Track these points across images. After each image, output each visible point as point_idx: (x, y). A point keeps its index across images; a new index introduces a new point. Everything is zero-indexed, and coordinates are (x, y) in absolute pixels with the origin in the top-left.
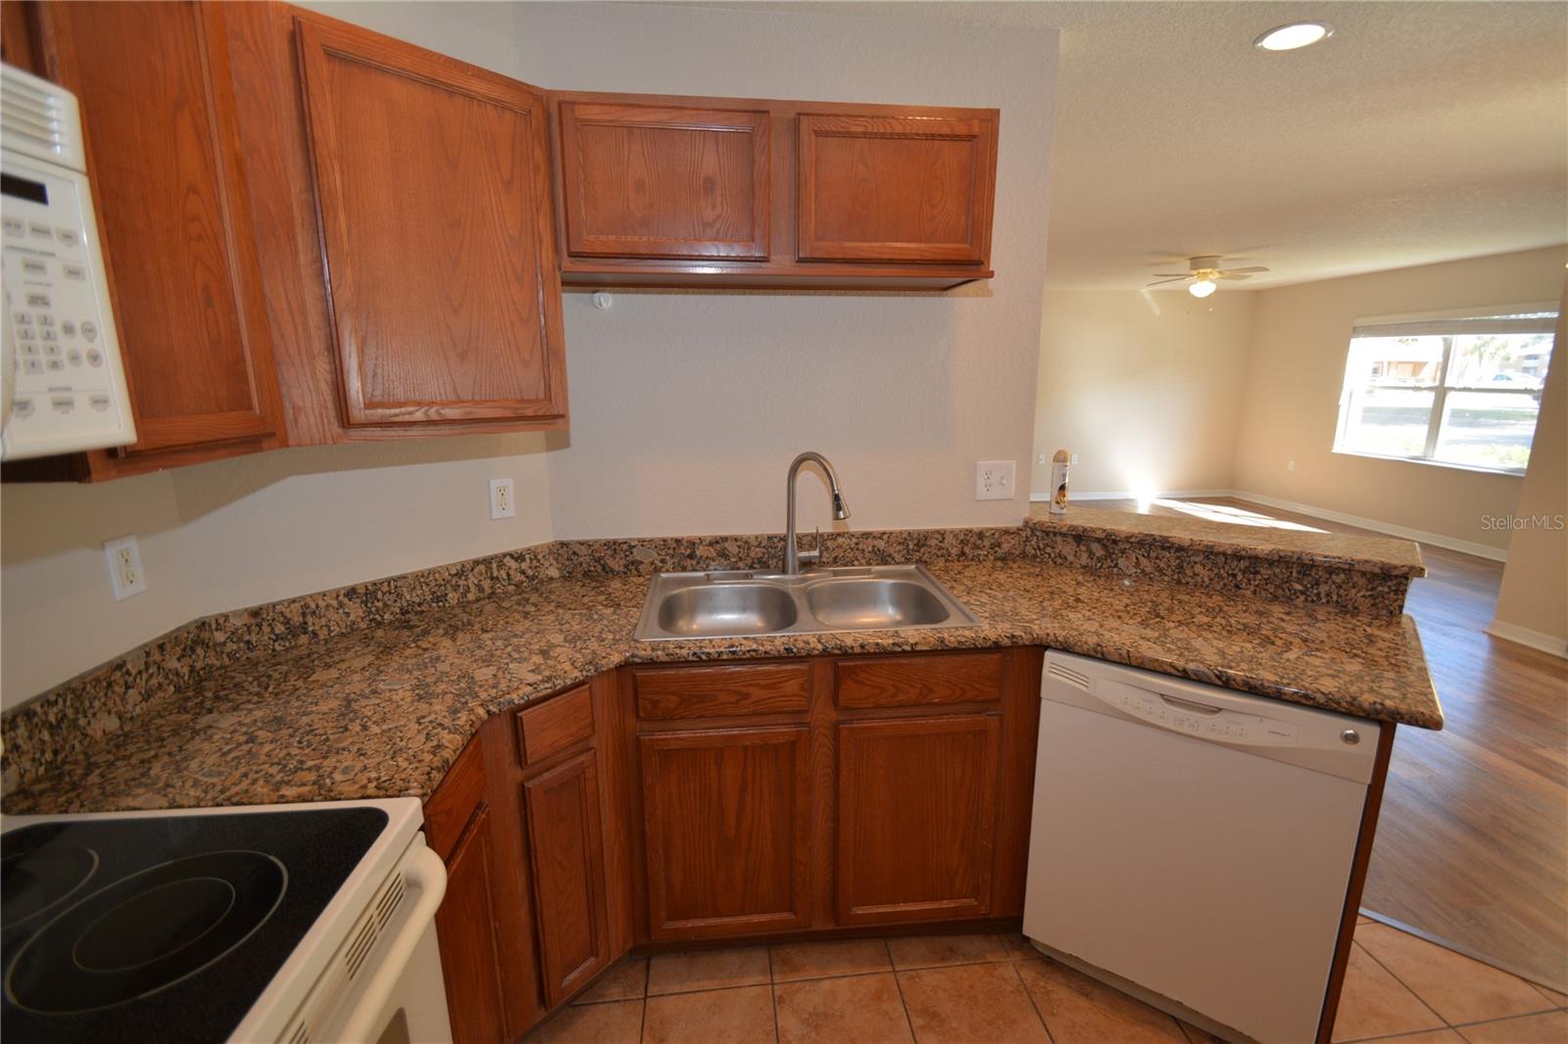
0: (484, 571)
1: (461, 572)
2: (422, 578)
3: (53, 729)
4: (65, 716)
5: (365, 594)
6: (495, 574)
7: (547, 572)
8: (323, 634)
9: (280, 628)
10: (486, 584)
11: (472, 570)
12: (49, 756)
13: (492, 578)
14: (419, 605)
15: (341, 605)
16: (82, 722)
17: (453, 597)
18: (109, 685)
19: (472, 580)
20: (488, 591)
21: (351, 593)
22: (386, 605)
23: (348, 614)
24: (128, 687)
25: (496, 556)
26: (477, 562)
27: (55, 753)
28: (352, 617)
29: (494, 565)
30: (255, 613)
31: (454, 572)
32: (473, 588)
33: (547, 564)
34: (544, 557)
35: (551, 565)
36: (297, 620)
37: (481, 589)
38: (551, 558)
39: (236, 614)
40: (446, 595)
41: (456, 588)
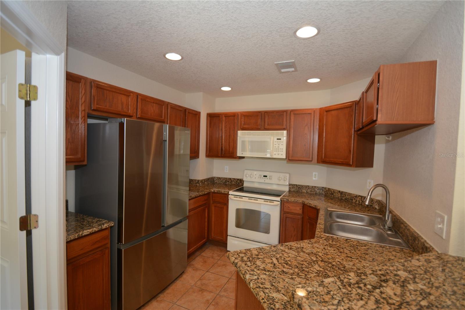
0: (361, 198)
1: (356, 196)
2: (350, 194)
3: (299, 188)
4: (300, 187)
5: (341, 193)
6: (363, 200)
7: (375, 206)
8: (335, 196)
9: (331, 193)
10: (361, 201)
11: (358, 197)
12: (297, 190)
13: (362, 201)
14: (348, 199)
15: (338, 193)
16: (302, 189)
17: (354, 201)
18: (306, 187)
19: (358, 199)
20: (361, 203)
21: (339, 191)
22: (343, 196)
23: (338, 195)
24: (309, 189)
25: (364, 197)
26: (359, 196)
27: (298, 190)
28: (339, 196)
29: (363, 198)
30: (329, 189)
31: (355, 196)
32: (358, 201)
33: (375, 204)
34: (375, 202)
35: (376, 205)
36: (333, 192)
37: (359, 202)
38: (377, 203)
39: (327, 188)
40: (353, 200)
41: (355, 199)
